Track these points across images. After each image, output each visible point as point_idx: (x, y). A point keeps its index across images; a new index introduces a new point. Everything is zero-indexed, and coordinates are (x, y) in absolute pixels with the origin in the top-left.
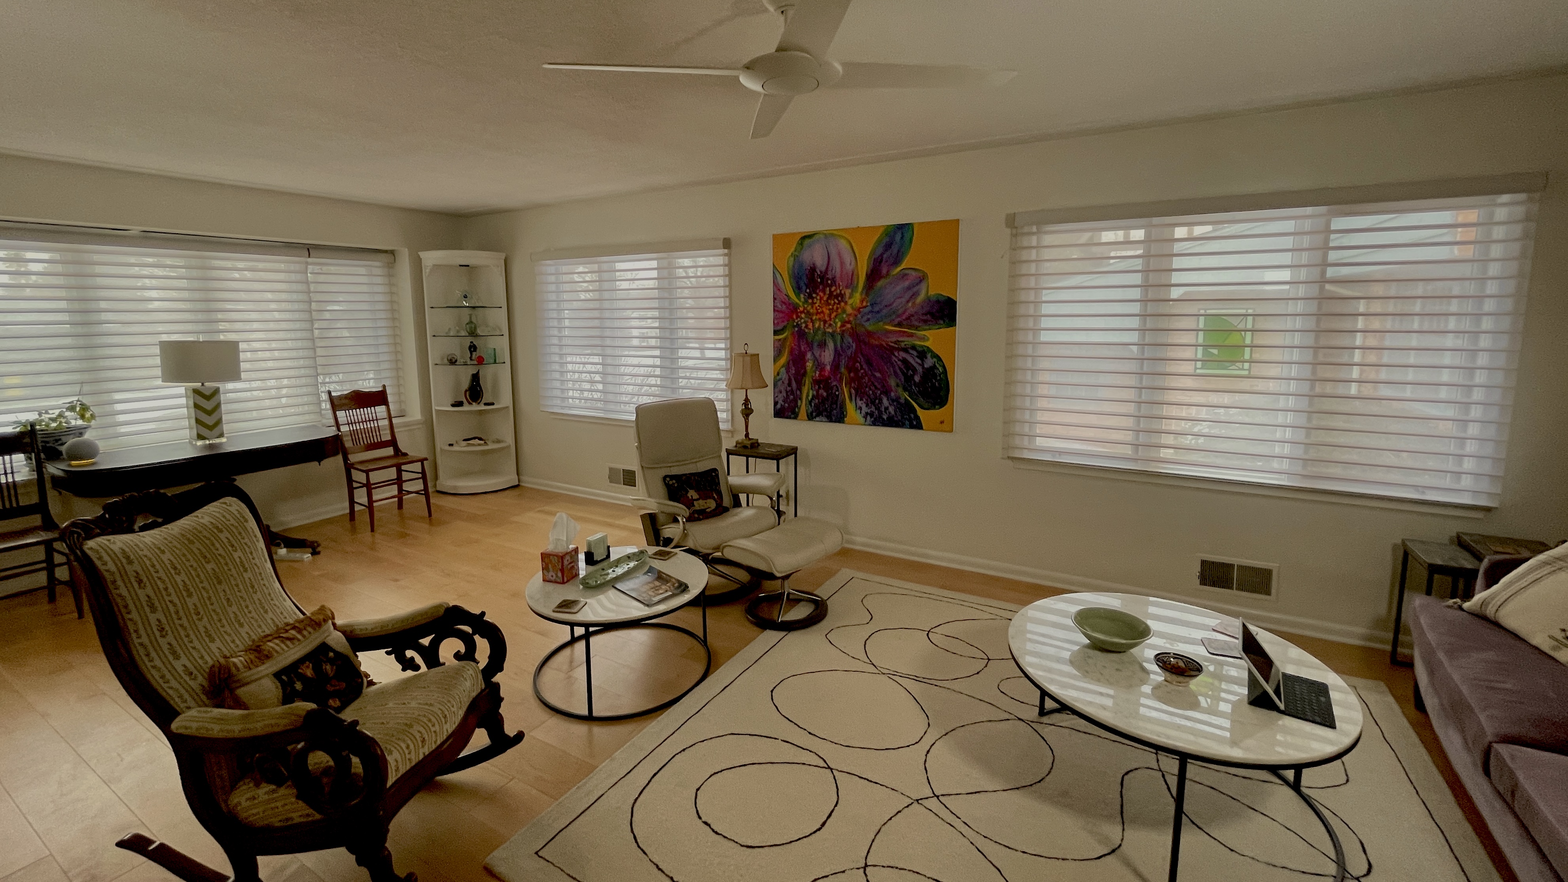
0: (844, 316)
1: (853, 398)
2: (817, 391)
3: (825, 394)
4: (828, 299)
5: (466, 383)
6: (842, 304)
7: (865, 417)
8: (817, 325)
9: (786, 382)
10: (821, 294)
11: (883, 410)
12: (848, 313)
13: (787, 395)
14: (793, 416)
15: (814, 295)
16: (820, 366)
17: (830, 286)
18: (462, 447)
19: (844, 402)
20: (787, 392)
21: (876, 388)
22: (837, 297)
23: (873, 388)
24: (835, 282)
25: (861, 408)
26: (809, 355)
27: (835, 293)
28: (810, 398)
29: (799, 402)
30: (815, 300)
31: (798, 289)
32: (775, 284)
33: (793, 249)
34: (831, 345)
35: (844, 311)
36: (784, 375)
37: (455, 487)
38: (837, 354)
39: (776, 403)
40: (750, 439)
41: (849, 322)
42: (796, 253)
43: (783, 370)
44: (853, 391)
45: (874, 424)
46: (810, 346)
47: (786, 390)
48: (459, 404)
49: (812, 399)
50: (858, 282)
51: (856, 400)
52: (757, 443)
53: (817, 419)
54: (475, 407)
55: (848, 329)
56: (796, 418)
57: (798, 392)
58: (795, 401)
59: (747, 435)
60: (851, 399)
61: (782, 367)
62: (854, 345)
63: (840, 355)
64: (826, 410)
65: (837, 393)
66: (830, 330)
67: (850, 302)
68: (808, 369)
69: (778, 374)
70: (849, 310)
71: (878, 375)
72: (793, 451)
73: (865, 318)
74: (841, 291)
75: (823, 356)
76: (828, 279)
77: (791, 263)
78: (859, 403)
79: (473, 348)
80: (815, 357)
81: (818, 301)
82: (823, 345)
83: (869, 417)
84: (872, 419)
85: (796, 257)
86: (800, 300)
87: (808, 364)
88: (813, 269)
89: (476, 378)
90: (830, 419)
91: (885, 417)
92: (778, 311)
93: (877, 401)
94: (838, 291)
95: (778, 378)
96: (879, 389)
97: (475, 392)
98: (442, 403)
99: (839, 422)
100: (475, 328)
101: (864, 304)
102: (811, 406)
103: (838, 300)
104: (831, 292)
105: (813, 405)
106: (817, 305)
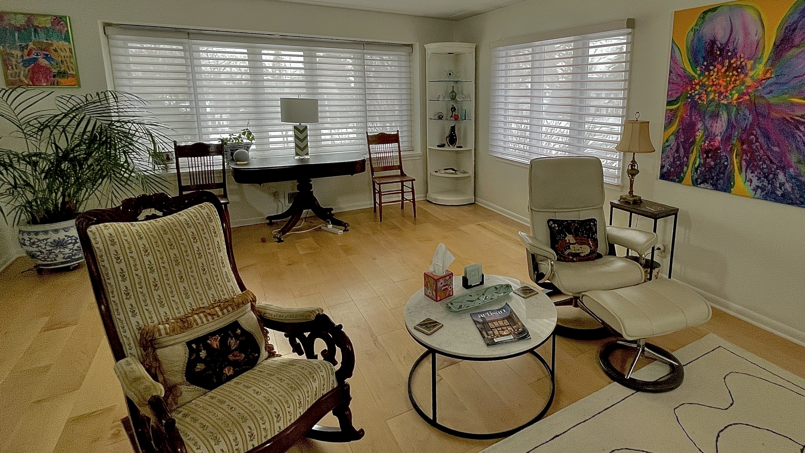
0: (743, 87)
1: (744, 170)
2: (705, 159)
3: (712, 163)
4: (726, 71)
5: (447, 133)
6: (742, 76)
7: (755, 190)
8: (711, 97)
9: (674, 149)
10: (719, 66)
11: (778, 185)
12: (747, 84)
13: (674, 159)
14: (677, 180)
15: (711, 68)
16: (709, 136)
17: (730, 58)
18: (441, 174)
19: (732, 172)
20: (674, 158)
21: (772, 162)
22: (736, 69)
23: (768, 162)
24: (736, 54)
25: (751, 181)
26: (699, 125)
27: (734, 65)
28: (696, 166)
29: (685, 168)
30: (712, 72)
31: (695, 62)
32: (672, 58)
33: (694, 23)
34: (724, 116)
35: (743, 83)
36: (672, 142)
37: (436, 200)
38: (731, 125)
39: (662, 167)
40: (634, 196)
41: (748, 94)
42: (698, 28)
43: (673, 137)
44: (744, 163)
45: (765, 198)
46: (702, 115)
47: (674, 157)
48: (443, 146)
49: (698, 167)
50: (762, 54)
51: (746, 172)
52: (640, 200)
53: (702, 185)
54: (451, 148)
55: (746, 100)
56: (680, 182)
57: (685, 159)
58: (681, 166)
59: (631, 192)
60: (740, 169)
61: (672, 134)
62: (751, 117)
63: (733, 127)
64: (712, 179)
65: (726, 163)
66: (725, 102)
67: (751, 74)
68: (698, 138)
69: (667, 141)
70: (749, 81)
71: (776, 149)
72: (674, 212)
73: (768, 90)
74: (741, 62)
75: (714, 127)
76: (729, 51)
77: (691, 39)
78: (750, 175)
79: (453, 109)
80: (706, 127)
81: (715, 74)
82: (715, 116)
83: (759, 191)
84: (764, 193)
85: (695, 31)
86: (696, 73)
87: (698, 133)
88: (713, 42)
89: (453, 128)
90: (715, 187)
91: (779, 193)
92: (673, 83)
93: (771, 176)
94: (739, 63)
95: (667, 144)
96: (775, 164)
97: (452, 139)
98: (433, 145)
99: (725, 191)
100: (455, 96)
101: (768, 75)
102: (697, 172)
103: (737, 72)
104: (730, 64)
105: (699, 172)
106: (713, 77)
